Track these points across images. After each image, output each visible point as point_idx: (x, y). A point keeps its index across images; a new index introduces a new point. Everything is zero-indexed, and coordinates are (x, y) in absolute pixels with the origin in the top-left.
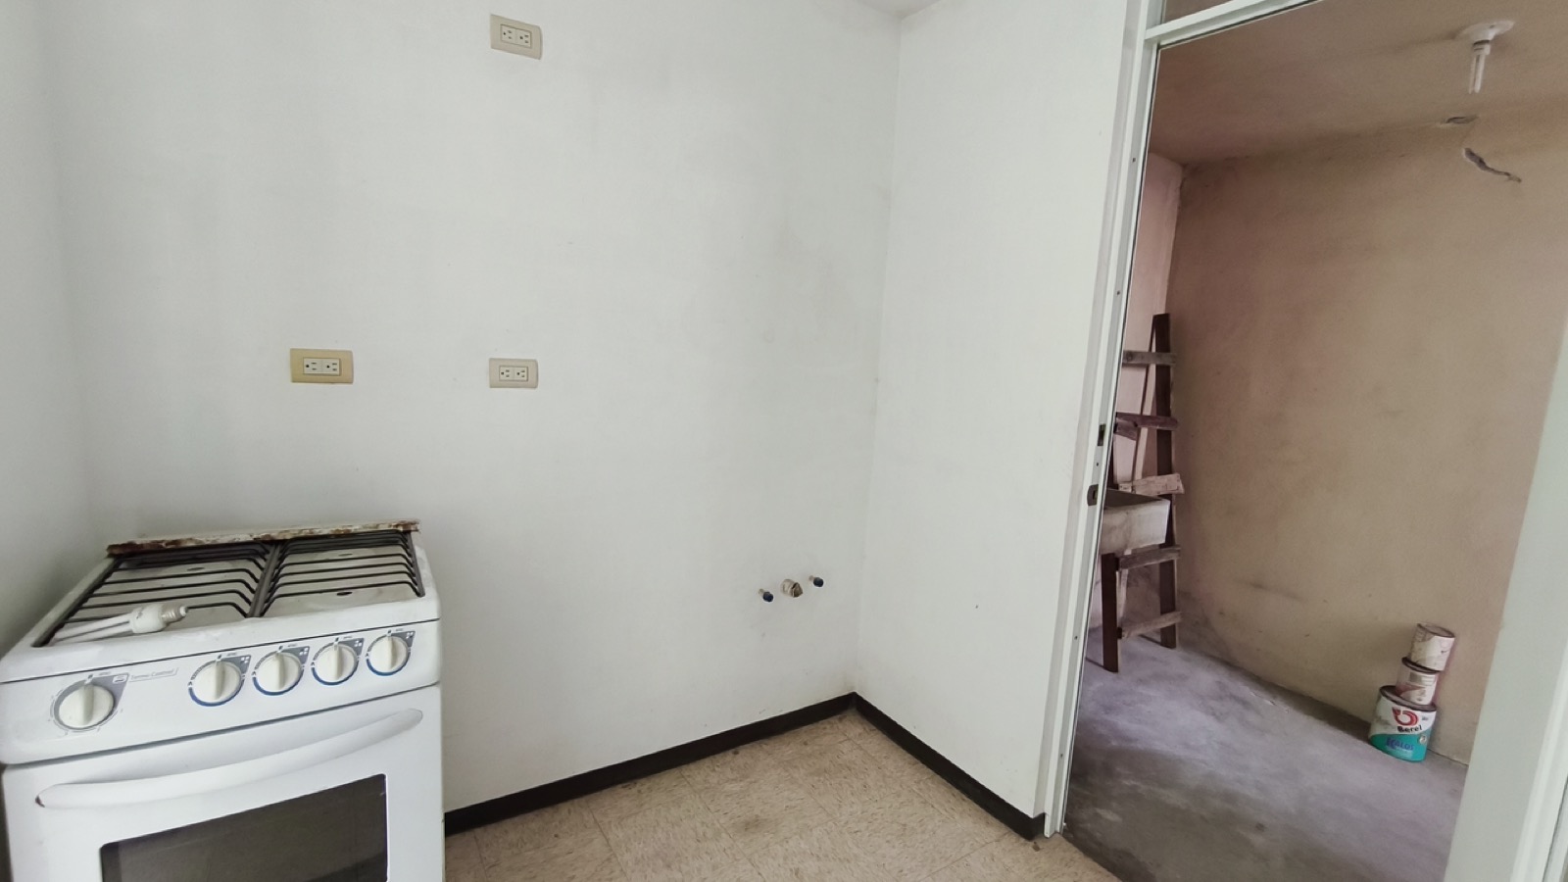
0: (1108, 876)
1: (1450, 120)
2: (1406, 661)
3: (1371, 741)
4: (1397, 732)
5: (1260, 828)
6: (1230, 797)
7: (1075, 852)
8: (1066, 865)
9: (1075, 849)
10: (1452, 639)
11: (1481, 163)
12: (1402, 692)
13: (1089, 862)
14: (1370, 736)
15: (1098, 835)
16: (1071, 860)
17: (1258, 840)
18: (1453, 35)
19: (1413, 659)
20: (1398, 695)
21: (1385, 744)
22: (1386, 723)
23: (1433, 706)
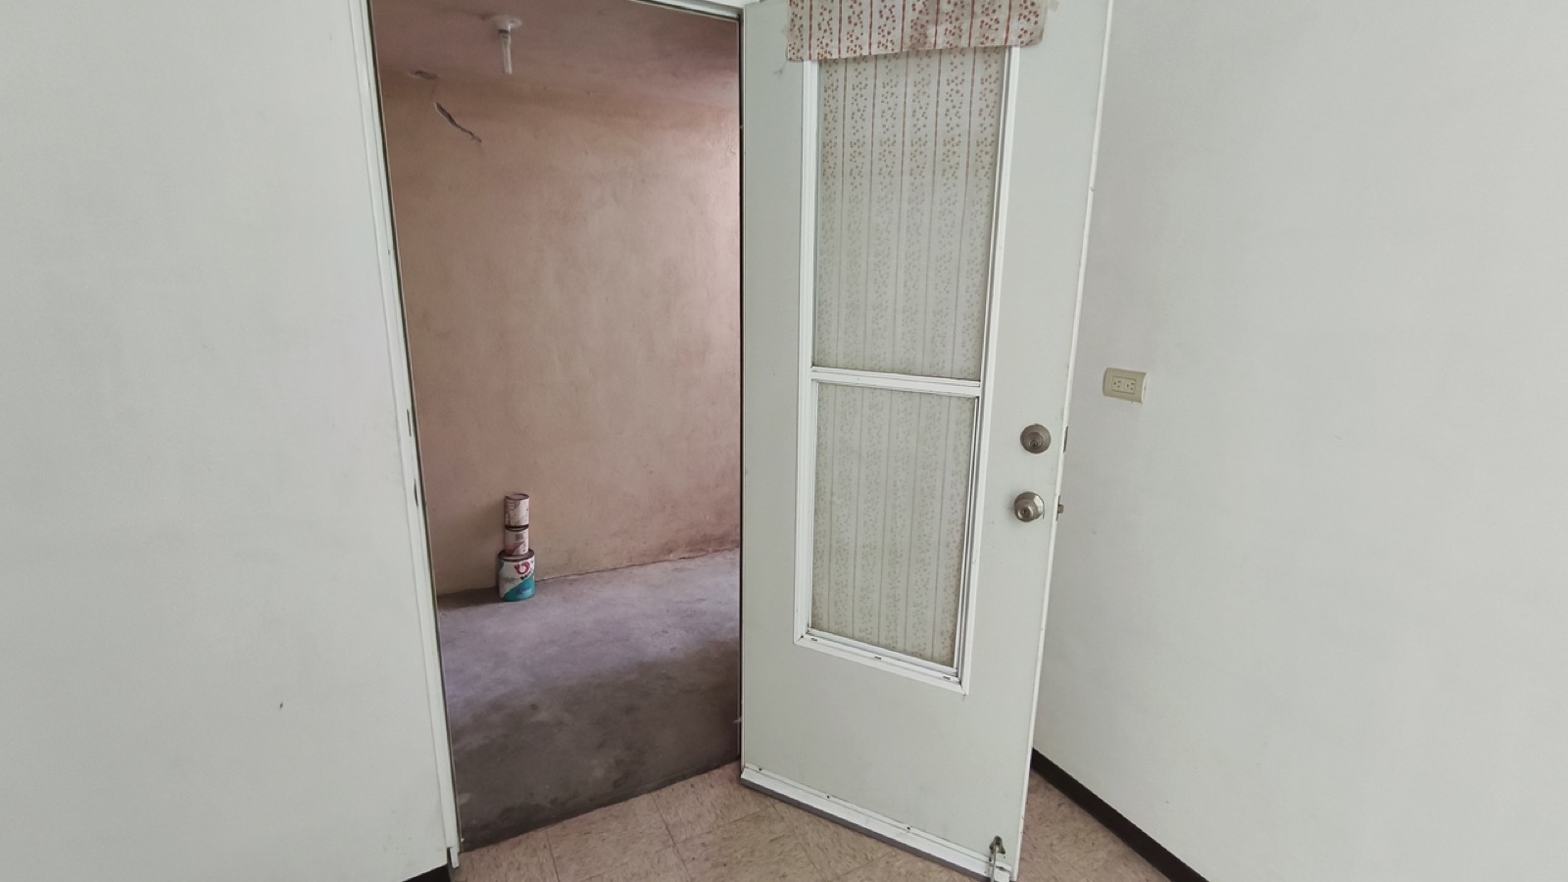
0: (528, 837)
1: (419, 73)
2: (509, 527)
3: (506, 599)
4: (521, 581)
5: (534, 707)
6: (496, 706)
7: (488, 850)
8: (497, 867)
9: (484, 850)
10: (528, 500)
11: (451, 120)
12: (513, 551)
13: (505, 845)
14: (502, 596)
15: (474, 822)
16: (495, 859)
17: (543, 716)
18: (484, 17)
19: (512, 524)
20: (511, 555)
21: (515, 595)
22: (513, 580)
23: (531, 553)
